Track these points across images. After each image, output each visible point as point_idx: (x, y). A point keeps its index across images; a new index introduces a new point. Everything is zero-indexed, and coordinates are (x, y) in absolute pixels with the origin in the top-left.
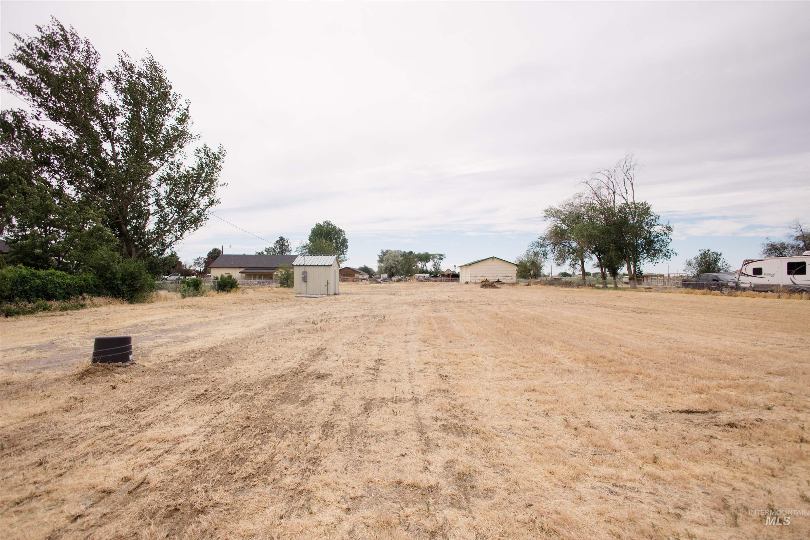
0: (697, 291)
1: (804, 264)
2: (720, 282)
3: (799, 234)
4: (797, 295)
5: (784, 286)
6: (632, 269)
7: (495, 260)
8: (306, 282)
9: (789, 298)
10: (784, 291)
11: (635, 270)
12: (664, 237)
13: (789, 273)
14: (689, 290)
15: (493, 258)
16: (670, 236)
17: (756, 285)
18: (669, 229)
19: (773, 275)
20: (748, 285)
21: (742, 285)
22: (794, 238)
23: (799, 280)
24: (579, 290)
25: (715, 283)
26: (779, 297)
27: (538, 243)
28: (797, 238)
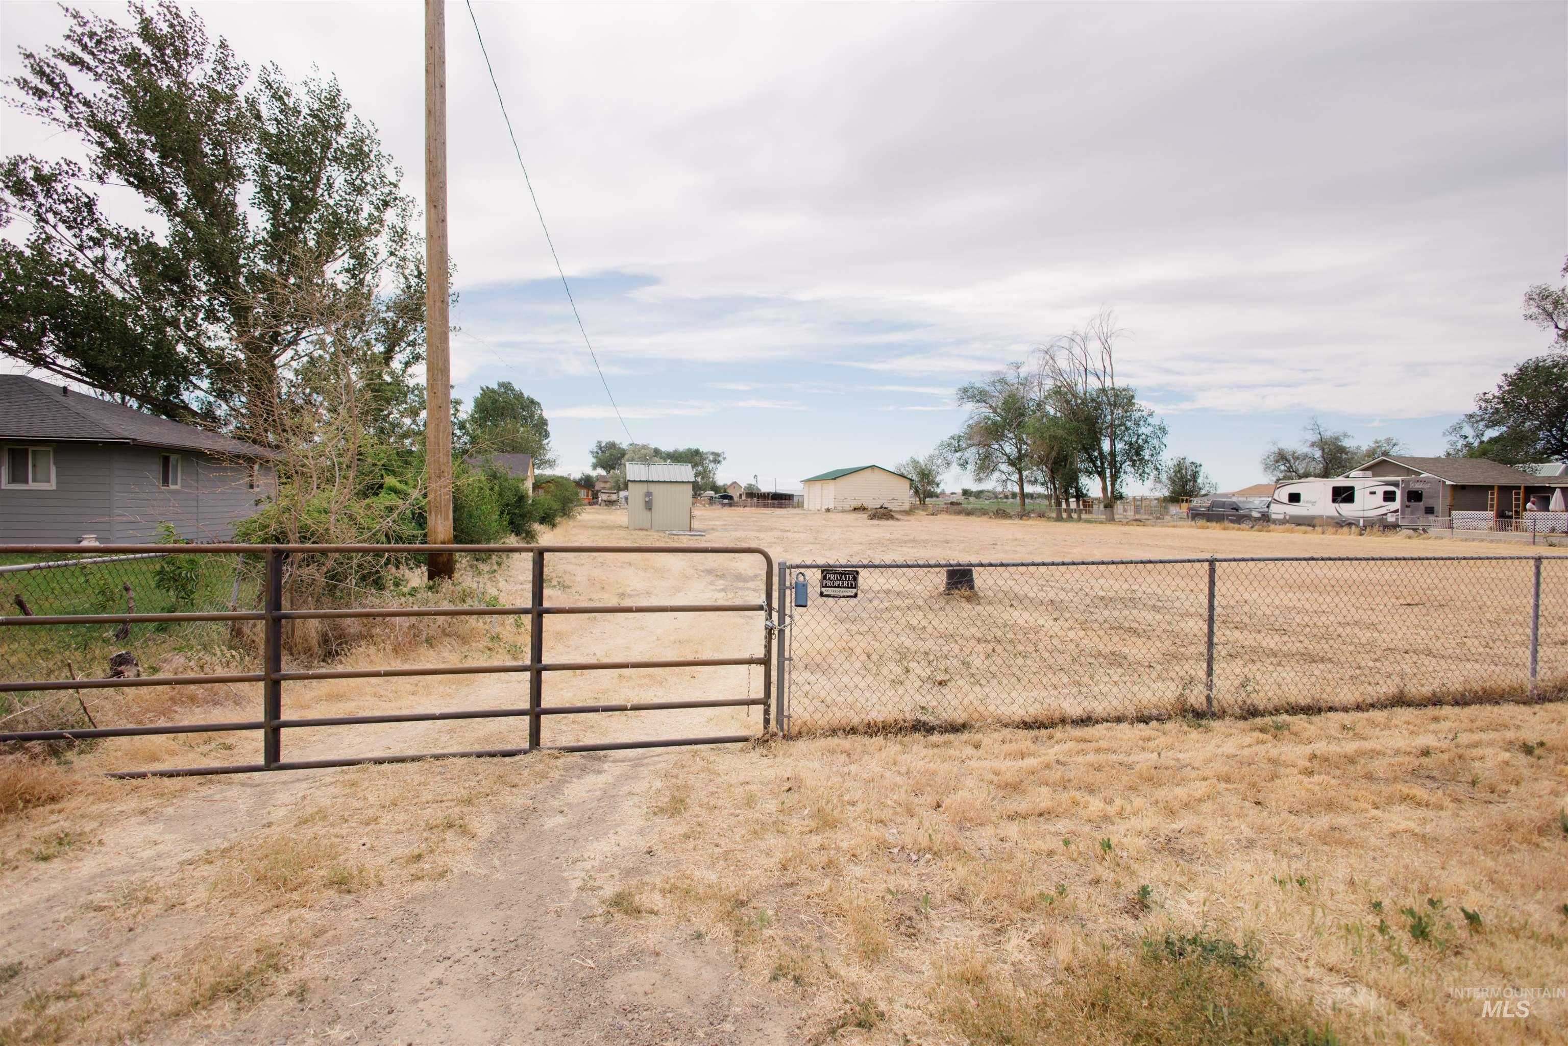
0: (1214, 524)
1: (1352, 489)
2: (1241, 512)
3: (1316, 438)
4: (1345, 529)
5: (1328, 517)
6: (1109, 488)
7: (876, 470)
8: (650, 509)
9: (1335, 533)
10: (1328, 525)
11: (1112, 492)
12: (1155, 442)
13: (1334, 501)
14: (1201, 522)
15: (873, 467)
16: (1164, 440)
17: (1292, 517)
18: (1163, 430)
19: (1314, 503)
20: (1281, 517)
21: (1274, 516)
22: (1308, 444)
23: (1346, 510)
24: (1021, 522)
25: (1234, 512)
26: (1323, 533)
27: (949, 445)
28: (1313, 445)
